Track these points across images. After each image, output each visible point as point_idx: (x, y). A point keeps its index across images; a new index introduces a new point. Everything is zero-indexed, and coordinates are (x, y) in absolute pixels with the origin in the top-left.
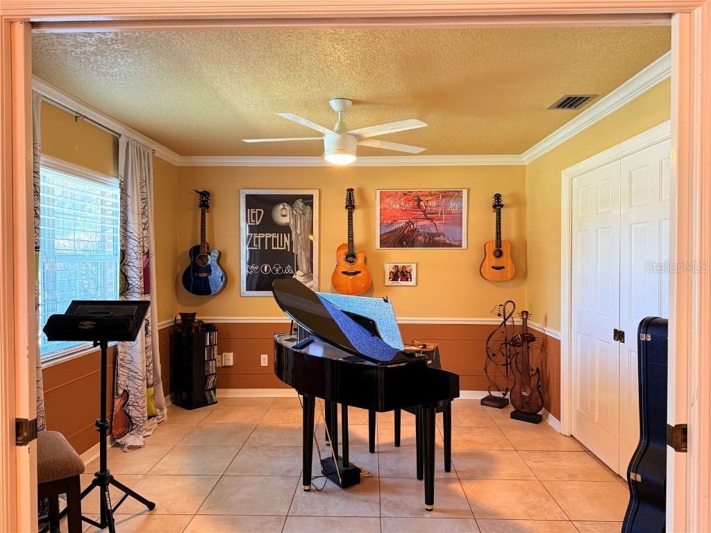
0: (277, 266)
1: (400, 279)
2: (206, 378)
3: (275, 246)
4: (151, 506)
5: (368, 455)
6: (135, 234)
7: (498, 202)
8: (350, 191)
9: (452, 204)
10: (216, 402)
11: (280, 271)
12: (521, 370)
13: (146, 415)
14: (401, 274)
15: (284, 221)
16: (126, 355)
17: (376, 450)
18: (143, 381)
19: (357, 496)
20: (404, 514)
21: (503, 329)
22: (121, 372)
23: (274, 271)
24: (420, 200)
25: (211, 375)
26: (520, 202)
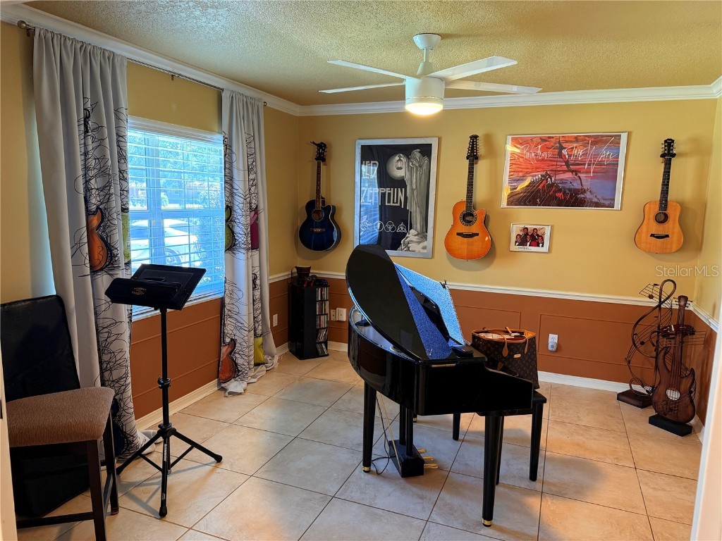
0: (390, 224)
1: (528, 243)
2: (317, 331)
3: (389, 202)
4: (218, 459)
5: (450, 442)
6: (240, 191)
7: (669, 150)
8: (474, 138)
9: (605, 153)
10: (327, 355)
11: (393, 229)
12: (669, 368)
13: (252, 363)
14: (531, 238)
15: (399, 174)
16: (234, 306)
17: (461, 437)
18: (249, 331)
19: (414, 489)
20: (456, 524)
21: (656, 312)
22: (229, 323)
23: (387, 229)
24: (562, 148)
25: (323, 328)
26: (702, 149)
